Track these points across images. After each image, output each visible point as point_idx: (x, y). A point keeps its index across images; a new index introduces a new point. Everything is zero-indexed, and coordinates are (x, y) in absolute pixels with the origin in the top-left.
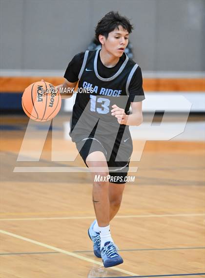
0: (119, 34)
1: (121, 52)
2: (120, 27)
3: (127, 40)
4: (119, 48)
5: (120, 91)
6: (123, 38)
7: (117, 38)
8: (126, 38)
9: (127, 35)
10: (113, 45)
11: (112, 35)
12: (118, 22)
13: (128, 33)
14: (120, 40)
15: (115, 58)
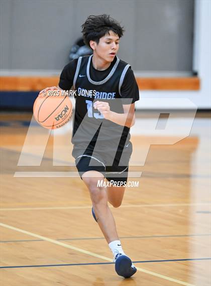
0: (110, 39)
1: (112, 57)
2: (111, 32)
3: (118, 45)
4: (111, 53)
5: (113, 94)
6: (114, 43)
7: (108, 43)
8: (116, 43)
9: (118, 40)
10: (105, 50)
11: (103, 41)
12: (109, 28)
13: (118, 38)
14: (111, 44)
15: (107, 63)
